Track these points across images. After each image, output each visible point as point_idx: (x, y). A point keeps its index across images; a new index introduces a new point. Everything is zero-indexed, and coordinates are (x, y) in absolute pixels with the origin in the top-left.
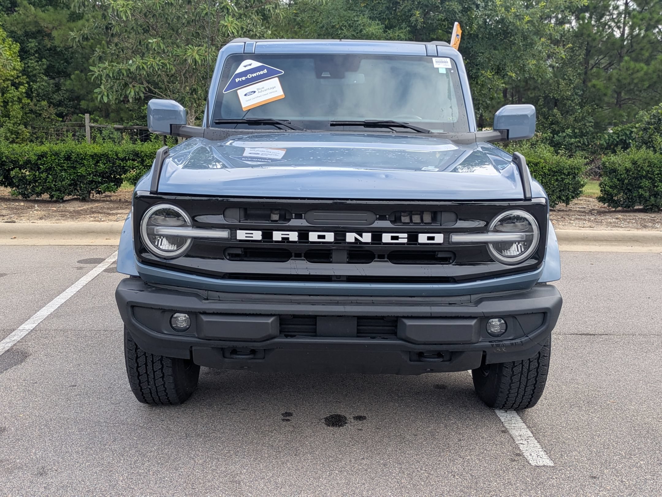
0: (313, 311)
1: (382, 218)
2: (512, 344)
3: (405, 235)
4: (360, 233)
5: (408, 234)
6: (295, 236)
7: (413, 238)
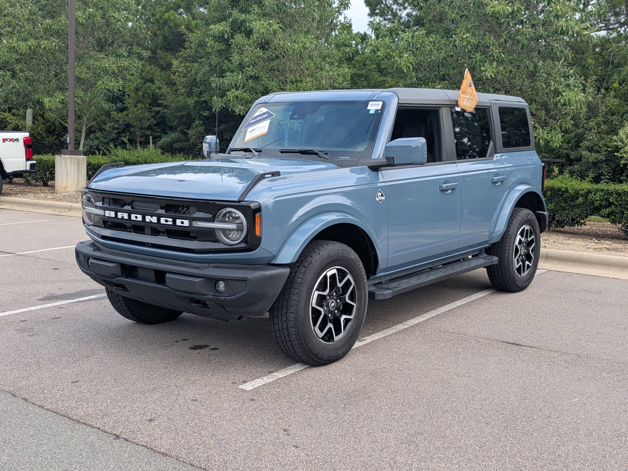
0: (130, 262)
1: (162, 208)
2: (225, 299)
3: (171, 220)
4: (152, 216)
5: (173, 220)
6: (126, 216)
7: (174, 222)
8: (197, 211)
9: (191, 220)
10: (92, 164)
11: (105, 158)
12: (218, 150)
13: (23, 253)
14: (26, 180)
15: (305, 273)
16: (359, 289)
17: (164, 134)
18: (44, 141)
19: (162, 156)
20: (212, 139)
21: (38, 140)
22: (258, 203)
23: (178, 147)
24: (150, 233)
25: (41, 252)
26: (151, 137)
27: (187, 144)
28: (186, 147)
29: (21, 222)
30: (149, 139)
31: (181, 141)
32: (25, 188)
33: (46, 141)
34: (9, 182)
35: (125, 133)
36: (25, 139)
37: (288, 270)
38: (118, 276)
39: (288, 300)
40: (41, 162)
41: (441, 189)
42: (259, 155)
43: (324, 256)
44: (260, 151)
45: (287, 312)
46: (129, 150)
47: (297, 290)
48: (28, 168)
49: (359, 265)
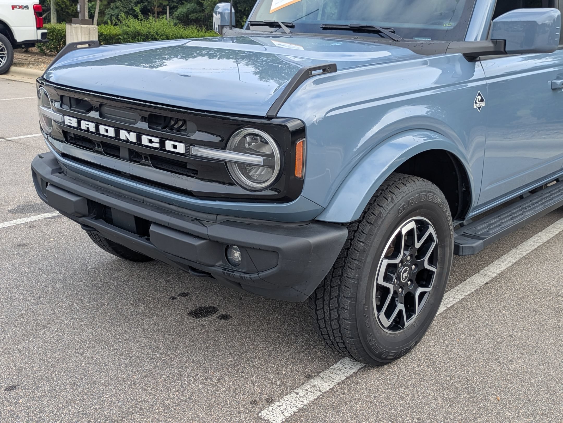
1: (144, 119)
2: (241, 277)
3: (157, 140)
4: (129, 132)
5: (160, 140)
6: (92, 126)
7: (162, 144)
8: (199, 131)
9: (190, 143)
10: (104, 34)
11: (117, 28)
12: (234, 24)
13: (15, 138)
14: (40, 49)
15: (370, 234)
16: (443, 247)
17: (181, 4)
18: (68, 9)
19: (174, 28)
20: (225, 8)
21: (62, 8)
22: (300, 121)
23: (194, 18)
24: (127, 156)
25: (34, 137)
26: (168, 7)
27: (203, 14)
28: (201, 18)
29: (26, 96)
30: (166, 9)
31: (196, 12)
32: (39, 57)
33: (70, 9)
34: (25, 51)
35: (144, 3)
36: (35, 6)
37: (344, 233)
38: (84, 216)
39: (341, 276)
40: (53, 31)
41: (553, 88)
42: (291, 32)
43: (401, 204)
44: (292, 27)
45: (339, 294)
46: (141, 20)
47: (357, 262)
48: (39, 38)
49: (446, 211)
